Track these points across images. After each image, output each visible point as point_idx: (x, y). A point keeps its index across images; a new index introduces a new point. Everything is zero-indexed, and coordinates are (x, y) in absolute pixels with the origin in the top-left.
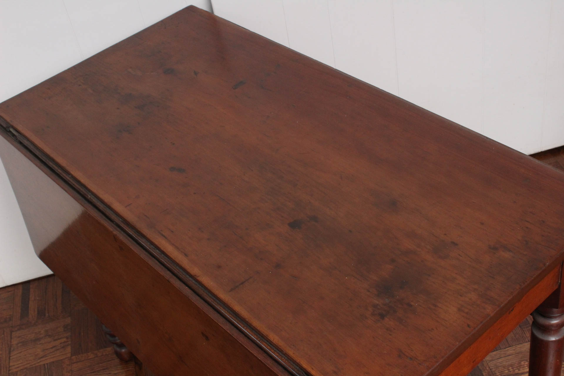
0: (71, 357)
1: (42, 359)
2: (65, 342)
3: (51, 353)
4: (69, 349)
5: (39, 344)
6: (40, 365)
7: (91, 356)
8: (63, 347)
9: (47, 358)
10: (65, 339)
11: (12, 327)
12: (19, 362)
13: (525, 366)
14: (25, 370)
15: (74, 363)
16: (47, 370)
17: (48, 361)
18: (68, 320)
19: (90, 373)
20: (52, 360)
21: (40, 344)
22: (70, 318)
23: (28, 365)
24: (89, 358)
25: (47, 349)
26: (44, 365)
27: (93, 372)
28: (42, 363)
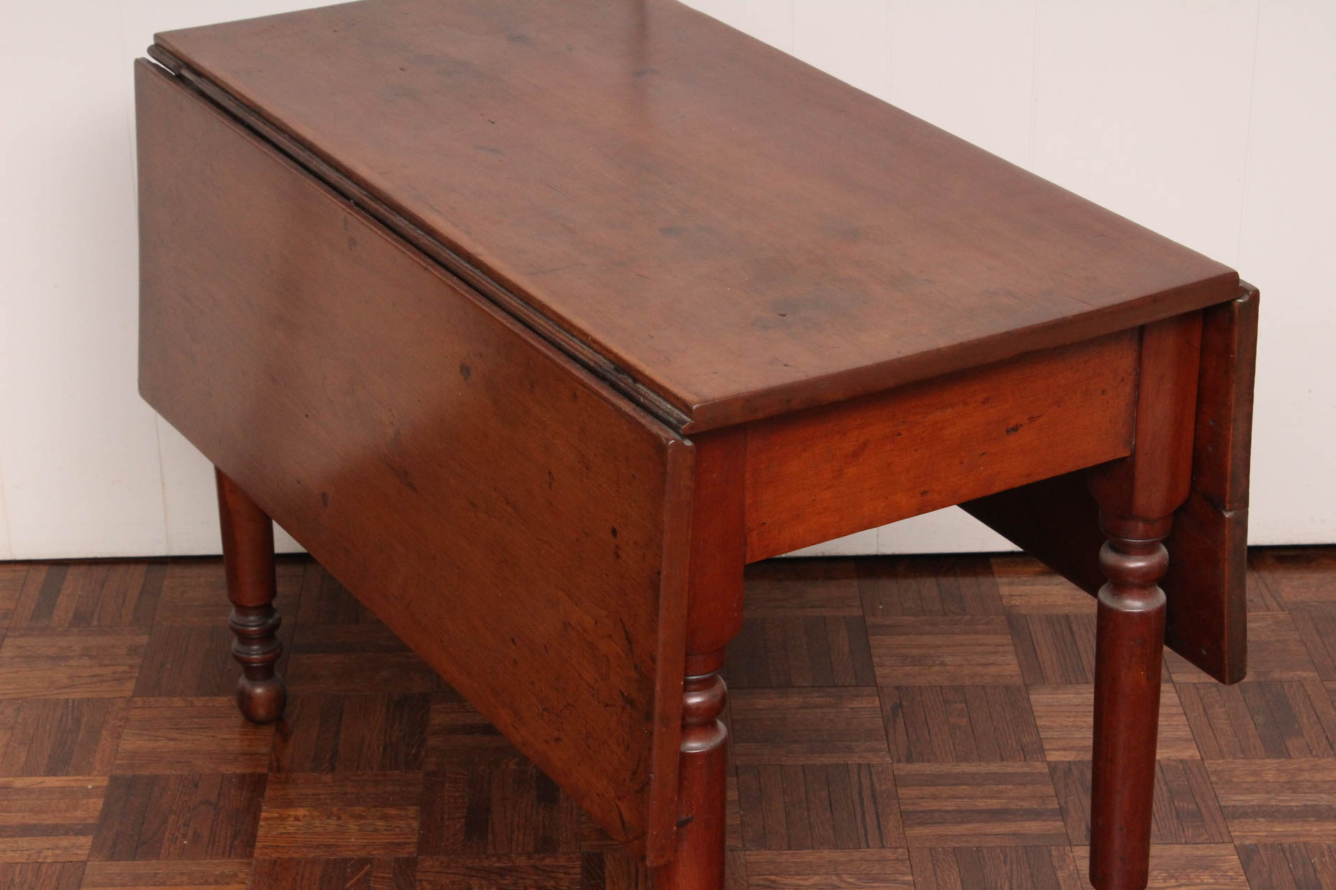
0: (132, 697)
1: (63, 691)
2: (124, 672)
3: (86, 684)
4: (130, 685)
5: (63, 664)
6: (58, 699)
7: (178, 702)
8: (119, 680)
9: (75, 690)
10: (126, 668)
11: (7, 629)
12: (11, 687)
13: (1159, 878)
14: (20, 701)
15: (137, 708)
16: (70, 708)
17: (78, 696)
18: (143, 640)
19: (168, 729)
20: (88, 695)
21: (66, 666)
22: (147, 637)
23: (29, 695)
24: (173, 705)
25: (80, 677)
26: (67, 700)
27: (177, 729)
28: (62, 697)
